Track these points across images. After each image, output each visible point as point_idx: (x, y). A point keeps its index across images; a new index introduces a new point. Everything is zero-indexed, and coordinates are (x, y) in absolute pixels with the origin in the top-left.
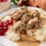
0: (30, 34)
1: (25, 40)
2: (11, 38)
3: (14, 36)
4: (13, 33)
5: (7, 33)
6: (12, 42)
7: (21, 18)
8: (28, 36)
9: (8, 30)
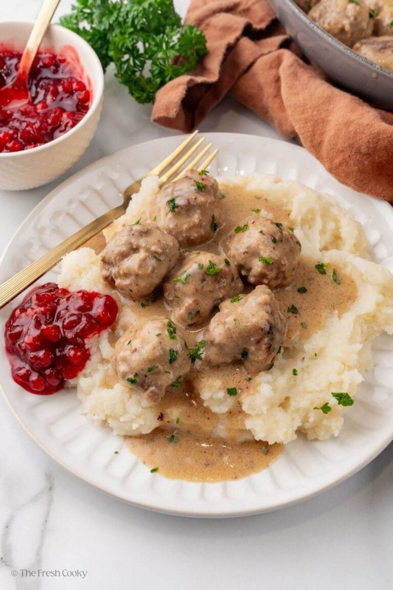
0: (221, 402)
1: (189, 432)
2: (107, 416)
3: (125, 412)
4: (120, 389)
5: (82, 381)
6: (114, 443)
7: (169, 286)
8: (207, 411)
9: (89, 365)
